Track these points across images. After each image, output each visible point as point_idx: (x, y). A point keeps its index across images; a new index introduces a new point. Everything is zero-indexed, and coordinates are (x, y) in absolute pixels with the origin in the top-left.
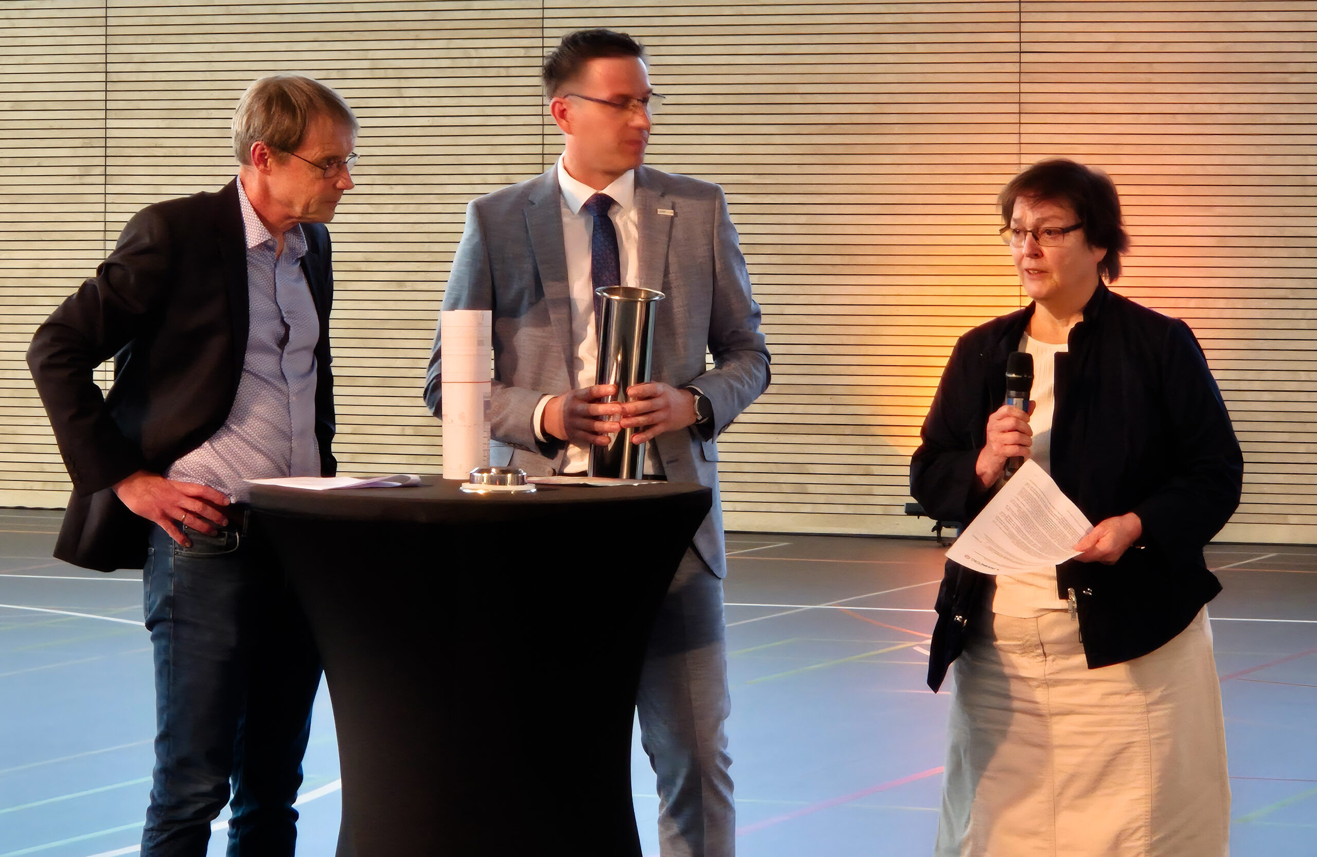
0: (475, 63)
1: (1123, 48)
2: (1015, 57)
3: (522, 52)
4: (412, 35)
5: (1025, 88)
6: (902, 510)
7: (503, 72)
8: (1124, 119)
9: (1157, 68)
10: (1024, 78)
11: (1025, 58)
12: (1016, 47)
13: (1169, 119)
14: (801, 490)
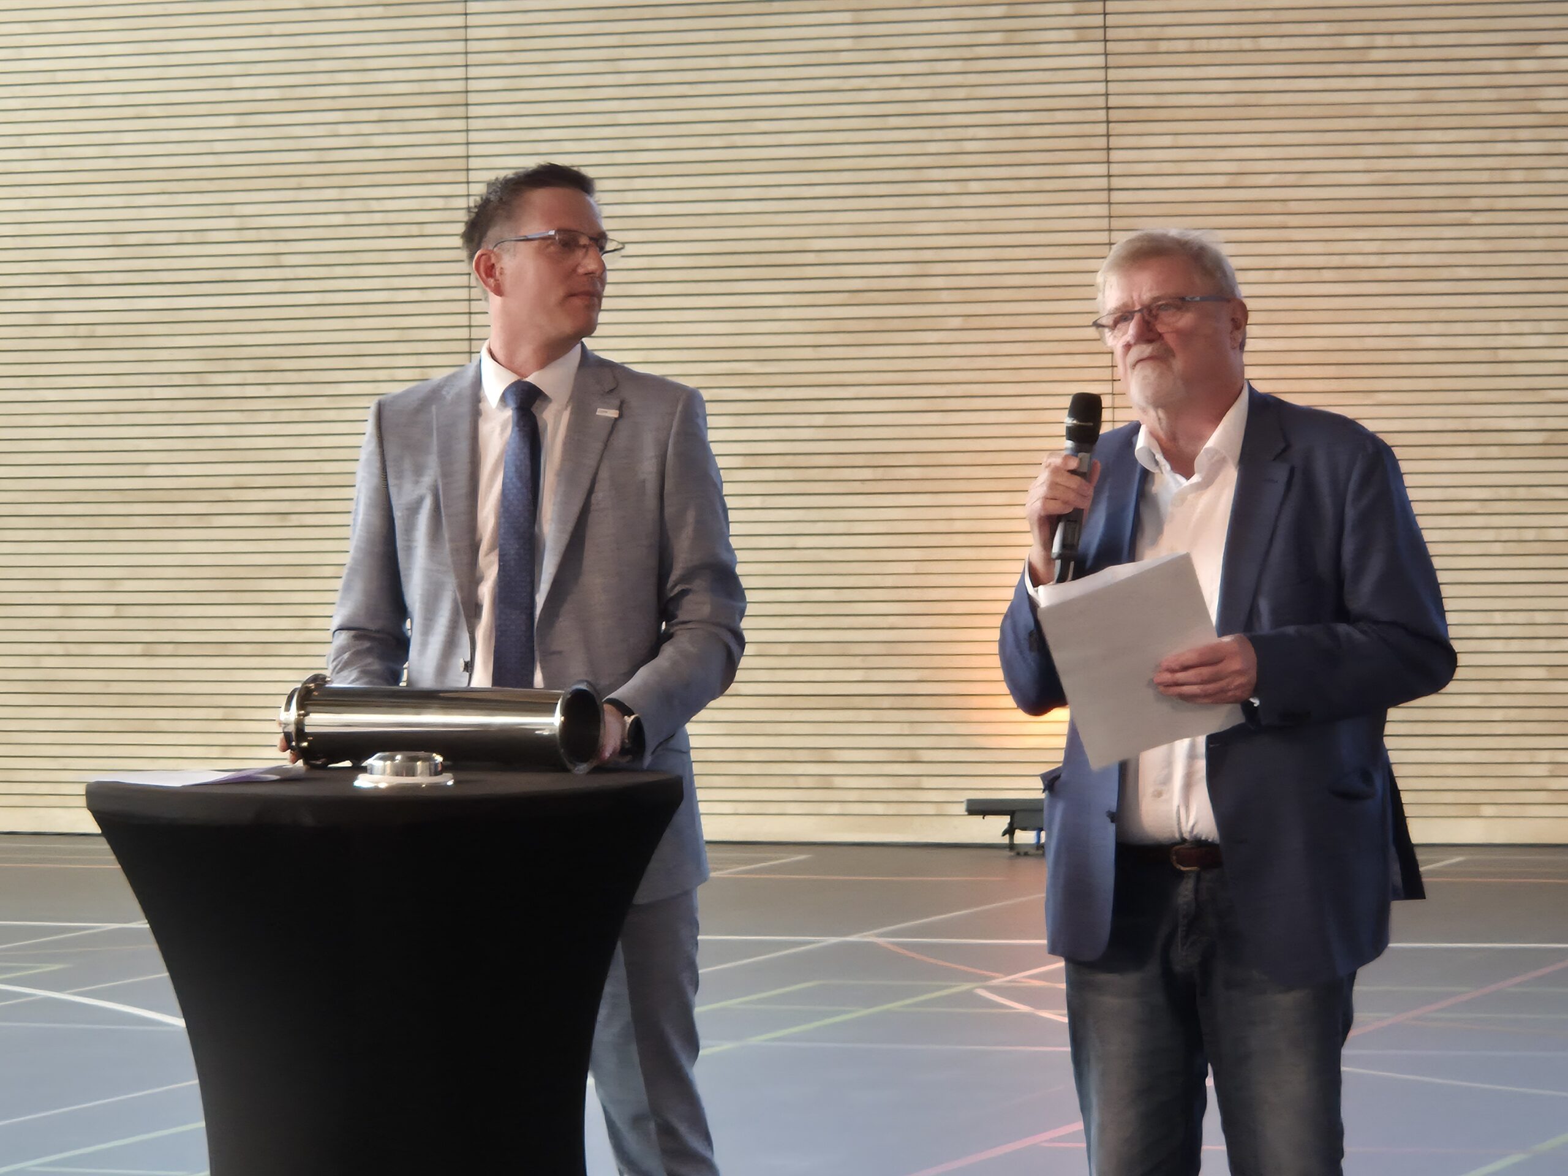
0: (377, 218)
3: (440, 203)
6: (962, 809)
11: (1116, 196)
12: (1102, 183)
14: (825, 783)
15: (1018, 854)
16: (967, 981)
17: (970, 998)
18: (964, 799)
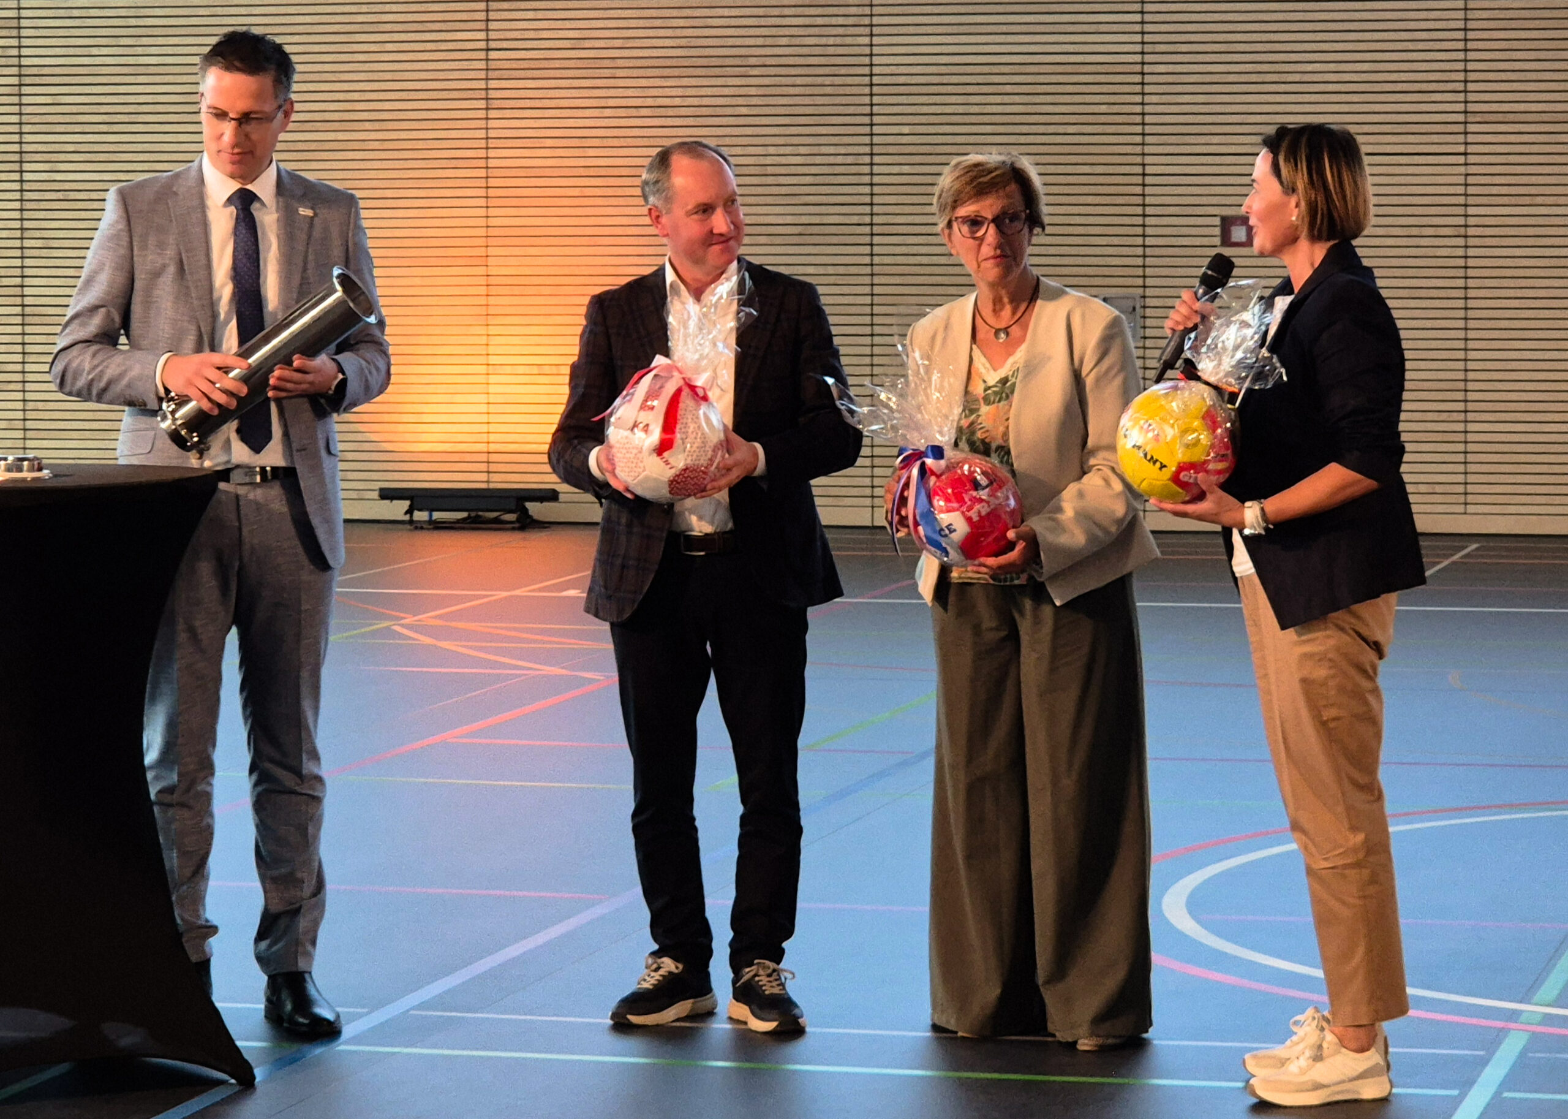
1: (587, 44)
2: (482, 55)
5: (493, 84)
6: (376, 495)
8: (588, 113)
9: (620, 63)
10: (491, 74)
11: (493, 55)
12: (483, 45)
13: (633, 112)
15: (416, 528)
16: (385, 619)
17: (388, 633)
18: (377, 488)
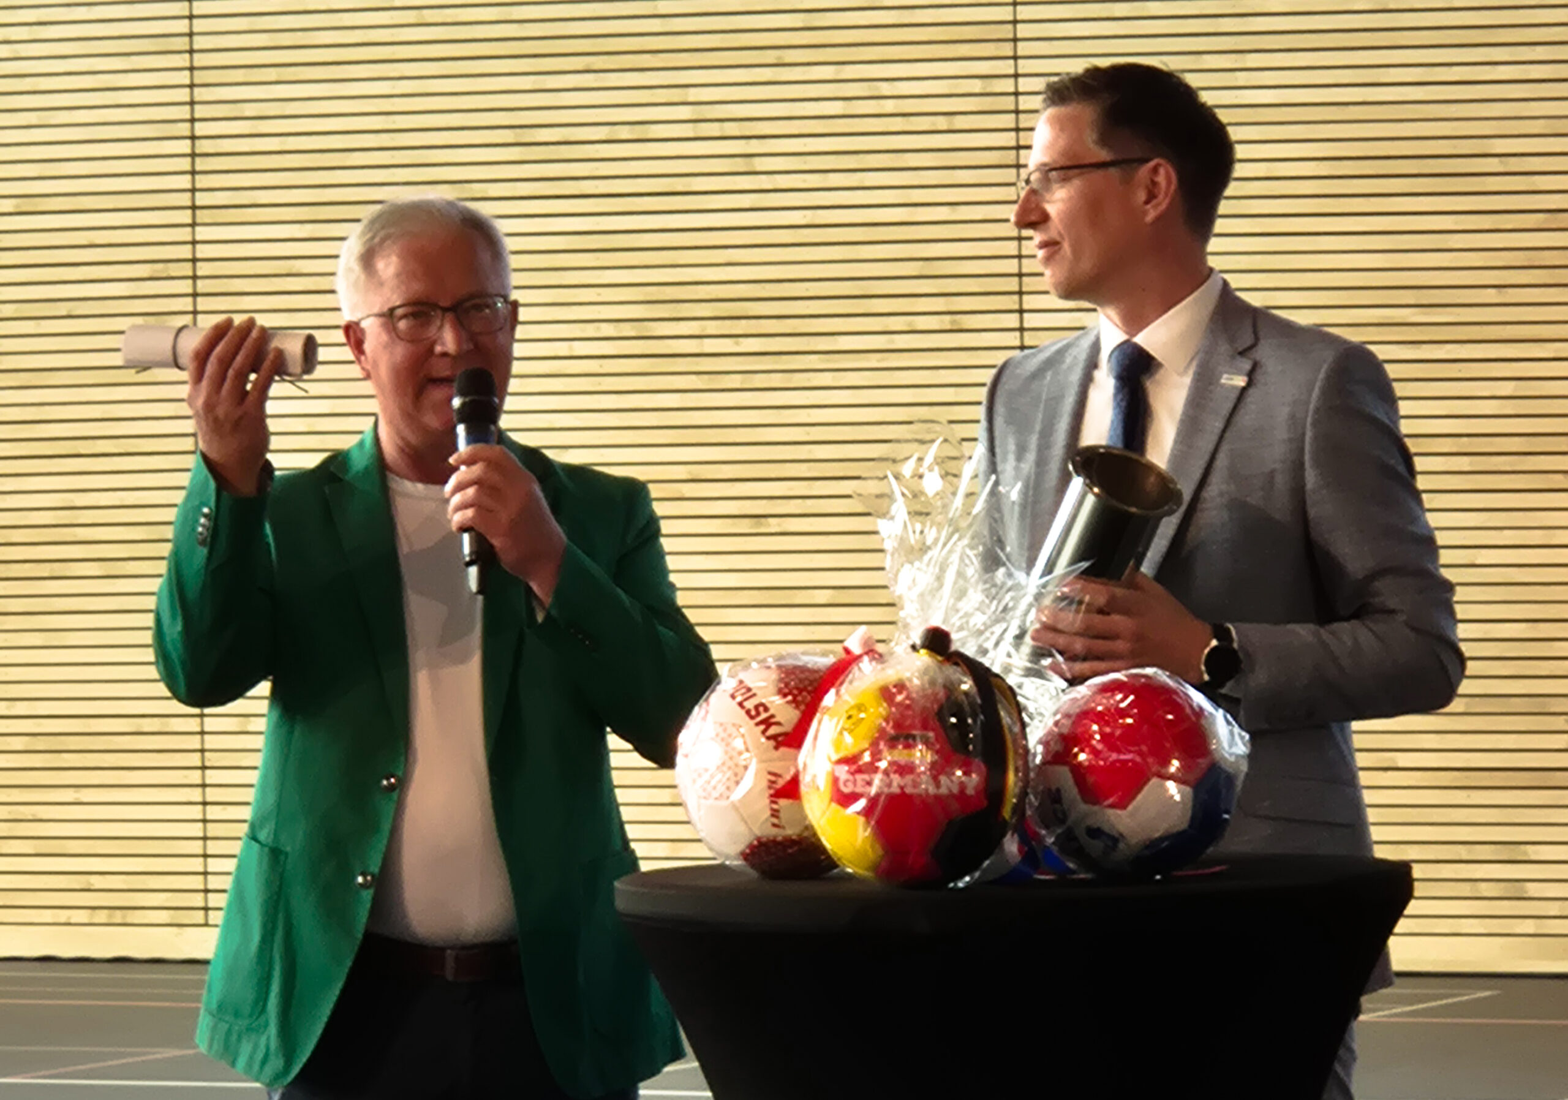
0: (889, 106)
4: (770, 56)
7: (942, 123)
